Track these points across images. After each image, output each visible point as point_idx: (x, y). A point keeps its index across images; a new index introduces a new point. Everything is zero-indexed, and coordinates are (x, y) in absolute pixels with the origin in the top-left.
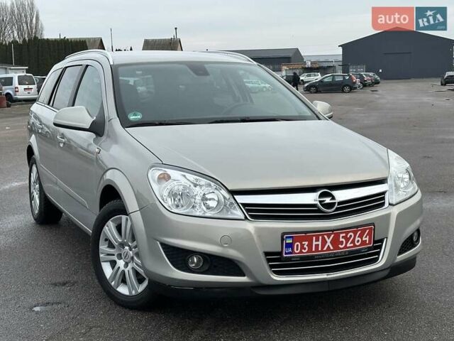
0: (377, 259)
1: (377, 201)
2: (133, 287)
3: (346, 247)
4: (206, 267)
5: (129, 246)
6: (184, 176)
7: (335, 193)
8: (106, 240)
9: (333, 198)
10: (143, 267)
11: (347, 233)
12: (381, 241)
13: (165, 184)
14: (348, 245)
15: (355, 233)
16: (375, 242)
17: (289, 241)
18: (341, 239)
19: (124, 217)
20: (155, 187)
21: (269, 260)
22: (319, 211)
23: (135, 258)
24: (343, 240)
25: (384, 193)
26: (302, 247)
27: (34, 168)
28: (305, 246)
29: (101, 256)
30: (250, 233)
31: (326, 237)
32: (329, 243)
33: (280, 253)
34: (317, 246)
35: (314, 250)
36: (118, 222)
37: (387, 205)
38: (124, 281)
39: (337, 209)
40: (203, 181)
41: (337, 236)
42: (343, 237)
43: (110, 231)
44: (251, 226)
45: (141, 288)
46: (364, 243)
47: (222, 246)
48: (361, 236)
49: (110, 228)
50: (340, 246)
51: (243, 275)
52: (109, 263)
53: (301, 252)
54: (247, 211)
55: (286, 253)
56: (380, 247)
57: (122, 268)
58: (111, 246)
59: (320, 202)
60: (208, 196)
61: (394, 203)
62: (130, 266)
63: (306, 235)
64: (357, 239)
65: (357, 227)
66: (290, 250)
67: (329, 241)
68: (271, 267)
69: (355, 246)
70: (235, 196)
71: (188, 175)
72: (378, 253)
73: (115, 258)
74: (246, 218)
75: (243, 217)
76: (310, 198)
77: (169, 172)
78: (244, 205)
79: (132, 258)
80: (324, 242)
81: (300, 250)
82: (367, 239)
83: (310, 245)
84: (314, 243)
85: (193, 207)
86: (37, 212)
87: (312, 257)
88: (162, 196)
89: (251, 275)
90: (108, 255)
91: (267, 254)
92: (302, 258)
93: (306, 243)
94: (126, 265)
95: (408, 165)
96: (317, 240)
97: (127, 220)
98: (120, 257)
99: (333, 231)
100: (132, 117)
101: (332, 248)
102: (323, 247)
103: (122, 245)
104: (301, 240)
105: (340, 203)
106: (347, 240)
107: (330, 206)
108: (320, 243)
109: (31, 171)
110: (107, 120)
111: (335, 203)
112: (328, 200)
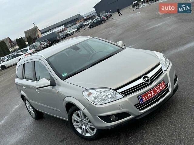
0: (168, 90)
1: (160, 72)
2: (92, 133)
3: (158, 91)
4: (117, 118)
5: (84, 120)
6: (96, 91)
7: (147, 75)
8: (75, 121)
9: (148, 77)
10: (94, 125)
11: (157, 87)
12: (167, 84)
13: (91, 96)
14: (159, 90)
15: (159, 86)
16: (166, 85)
17: (141, 98)
18: (156, 90)
19: (79, 111)
20: (88, 98)
21: (136, 107)
22: (145, 84)
23: (88, 123)
24: (157, 90)
25: (161, 68)
26: (145, 98)
27: (27, 102)
28: (146, 97)
29: (75, 127)
30: (127, 101)
31: (151, 91)
32: (153, 93)
33: (139, 103)
34: (150, 95)
35: (149, 97)
36: (77, 113)
37: (164, 72)
38: (87, 132)
39: (151, 80)
40: (103, 90)
41: (154, 89)
42: (156, 89)
43: (75, 118)
44: (126, 98)
45: (95, 132)
46: (163, 87)
47: (120, 109)
48: (161, 86)
49: (75, 117)
50: (157, 92)
51: (130, 115)
52: (79, 128)
53: (146, 100)
54: (123, 94)
55: (141, 102)
56: (168, 86)
57: (85, 128)
58: (77, 122)
59: (144, 80)
60: (107, 94)
61: (166, 70)
62: (87, 126)
63: (145, 94)
64: (161, 87)
65: (159, 83)
66: (142, 101)
67: (152, 92)
68: (138, 109)
69: (161, 90)
70: (117, 91)
71: (97, 90)
72: (168, 88)
73: (80, 126)
74: (124, 96)
75: (123, 97)
76: (141, 81)
77: (91, 91)
78: (121, 92)
79: (87, 124)
80: (151, 93)
81: (145, 99)
82: (163, 86)
83: (147, 96)
85: (104, 100)
86: (34, 116)
87: (150, 100)
88: (92, 101)
89: (133, 114)
90: (77, 126)
91: (135, 105)
92: (146, 101)
93: (146, 96)
94: (86, 127)
95: (163, 54)
96: (149, 94)
97: (80, 112)
98: (82, 125)
99: (152, 88)
100: (64, 75)
101: (154, 94)
102: (151, 95)
103: (81, 121)
104: (144, 96)
105: (150, 78)
106: (157, 89)
107: (148, 80)
108: (150, 94)
109: (25, 103)
110: (55, 80)
111: (149, 79)
112: (147, 79)
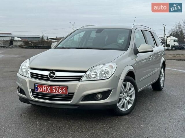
0: (70, 100)
7: (56, 73)
9: (54, 74)
11: (55, 87)
14: (56, 92)
15: (59, 89)
16: (69, 93)
17: (36, 86)
21: (32, 92)
25: (82, 76)
28: (41, 89)
32: (49, 90)
33: (34, 90)
35: (44, 91)
37: (80, 81)
41: (52, 88)
46: (63, 92)
48: (62, 89)
50: (53, 92)
51: (25, 95)
56: (72, 96)
59: (49, 75)
65: (60, 86)
66: (37, 90)
74: (29, 77)
84: (44, 89)
92: (40, 93)
99: (50, 85)
112: (52, 75)
